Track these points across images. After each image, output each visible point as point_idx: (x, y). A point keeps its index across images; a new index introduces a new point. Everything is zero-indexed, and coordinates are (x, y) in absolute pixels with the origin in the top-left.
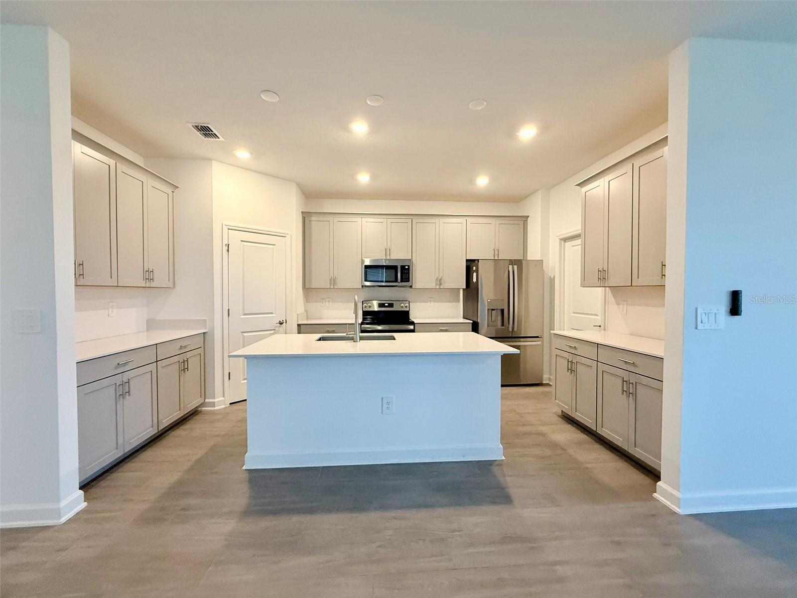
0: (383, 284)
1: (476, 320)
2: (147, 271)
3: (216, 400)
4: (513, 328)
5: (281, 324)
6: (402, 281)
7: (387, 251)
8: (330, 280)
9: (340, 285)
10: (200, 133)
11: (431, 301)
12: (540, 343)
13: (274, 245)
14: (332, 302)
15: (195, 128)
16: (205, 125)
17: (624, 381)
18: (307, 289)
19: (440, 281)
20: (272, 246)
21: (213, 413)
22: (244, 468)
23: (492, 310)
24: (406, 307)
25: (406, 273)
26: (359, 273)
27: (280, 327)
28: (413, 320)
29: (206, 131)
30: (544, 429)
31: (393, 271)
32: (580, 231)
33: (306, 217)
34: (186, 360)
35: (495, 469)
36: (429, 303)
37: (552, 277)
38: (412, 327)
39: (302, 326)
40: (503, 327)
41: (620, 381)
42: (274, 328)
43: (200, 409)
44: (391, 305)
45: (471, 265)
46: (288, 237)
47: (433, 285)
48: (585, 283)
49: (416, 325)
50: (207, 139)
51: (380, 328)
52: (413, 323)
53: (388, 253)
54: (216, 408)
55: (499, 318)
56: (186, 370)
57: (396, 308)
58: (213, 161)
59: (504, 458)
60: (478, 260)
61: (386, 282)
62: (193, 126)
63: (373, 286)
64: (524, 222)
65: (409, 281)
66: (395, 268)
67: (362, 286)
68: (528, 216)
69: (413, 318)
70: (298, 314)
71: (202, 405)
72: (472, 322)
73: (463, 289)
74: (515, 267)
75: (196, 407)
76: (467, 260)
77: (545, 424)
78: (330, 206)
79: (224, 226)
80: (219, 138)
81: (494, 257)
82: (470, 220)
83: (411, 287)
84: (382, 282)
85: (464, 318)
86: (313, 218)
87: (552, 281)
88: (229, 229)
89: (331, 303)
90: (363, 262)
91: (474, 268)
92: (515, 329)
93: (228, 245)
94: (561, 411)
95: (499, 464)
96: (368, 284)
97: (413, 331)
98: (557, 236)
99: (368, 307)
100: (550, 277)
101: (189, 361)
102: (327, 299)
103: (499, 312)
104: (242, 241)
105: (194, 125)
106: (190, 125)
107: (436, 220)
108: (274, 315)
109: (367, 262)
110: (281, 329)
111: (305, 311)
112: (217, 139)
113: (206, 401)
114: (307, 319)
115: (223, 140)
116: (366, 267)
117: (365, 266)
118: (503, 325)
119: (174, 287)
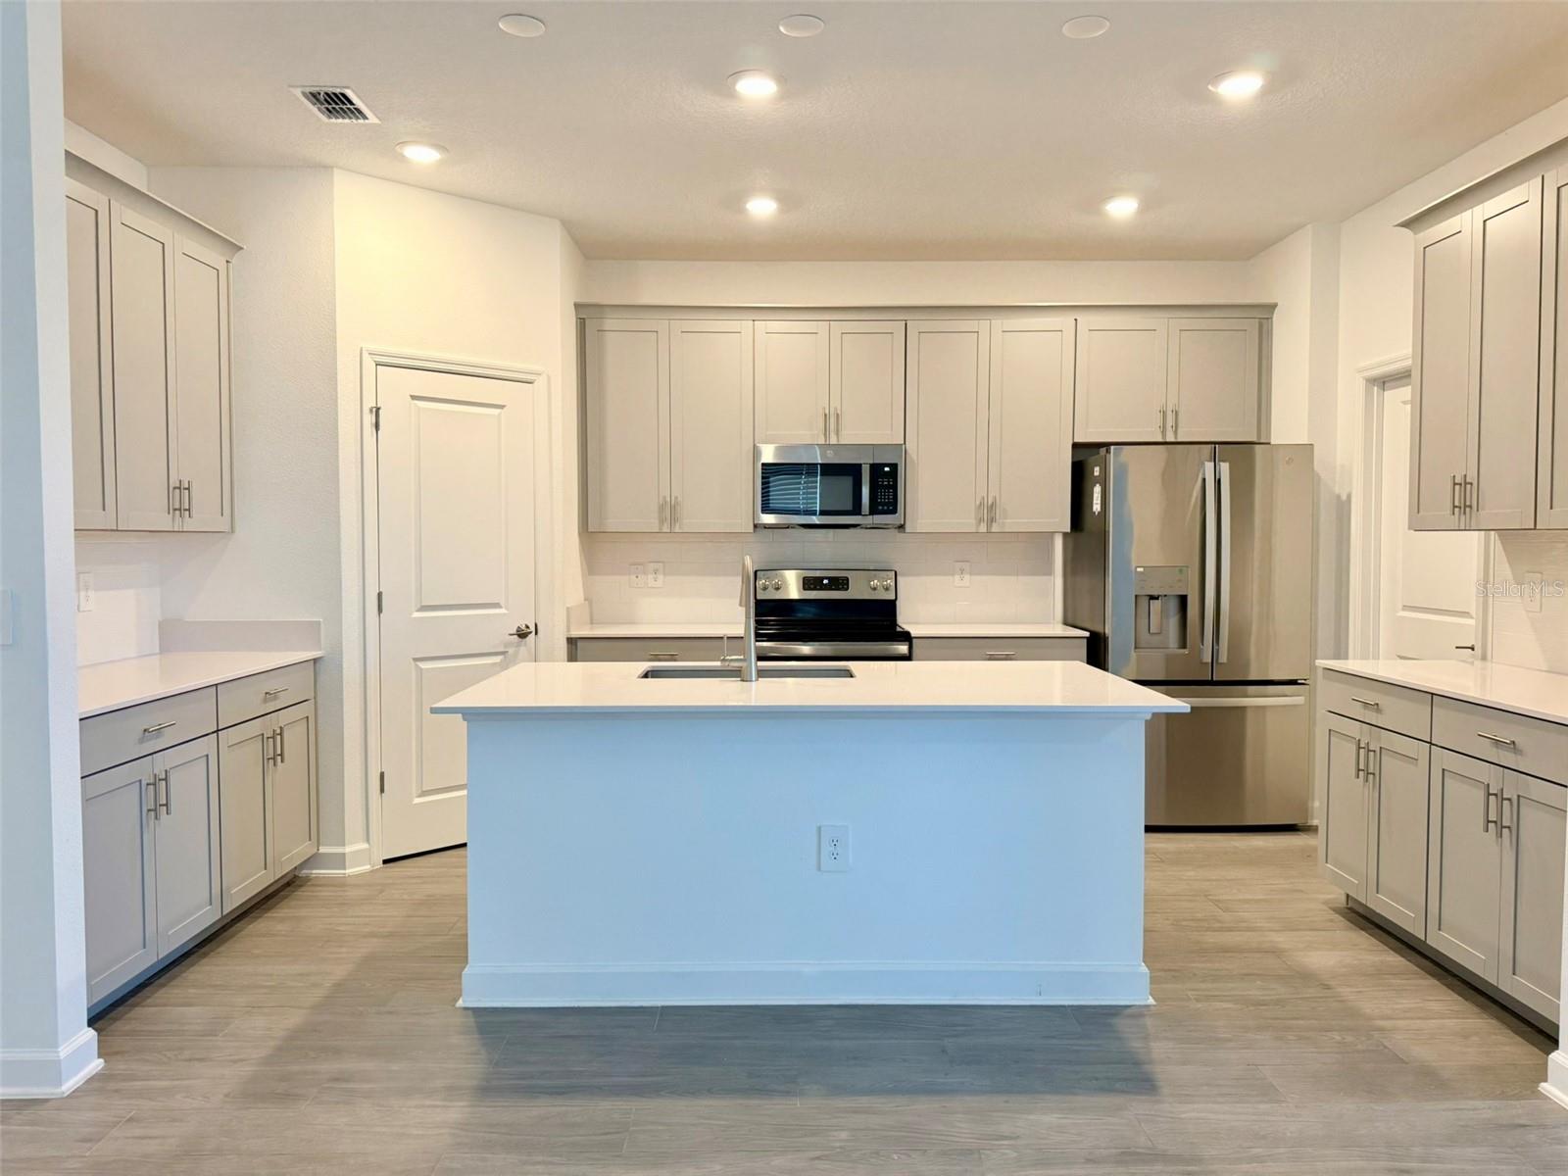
0: (815, 520)
1: (1098, 628)
2: (175, 488)
3: (348, 849)
4: (1215, 654)
5: (522, 634)
6: (873, 511)
7: (831, 420)
8: (661, 508)
9: (690, 523)
10: (319, 109)
11: (962, 571)
12: (1300, 700)
13: (502, 407)
14: (664, 574)
15: (308, 99)
16: (338, 91)
17: (1489, 794)
18: (592, 533)
19: (989, 511)
20: (496, 411)
21: (340, 884)
22: (460, 1003)
23: (1152, 598)
24: (887, 589)
25: (883, 485)
26: (746, 487)
27: (518, 645)
28: (907, 628)
29: (336, 103)
30: (1281, 939)
31: (847, 483)
32: (1409, 362)
33: (588, 319)
34: (278, 731)
35: (1120, 1023)
36: (957, 577)
37: (1344, 497)
38: (903, 649)
39: (580, 644)
40: (1186, 651)
41: (1481, 794)
42: (502, 649)
43: (305, 872)
44: (839, 583)
45: (1085, 462)
46: (541, 382)
47: (967, 522)
48: (1420, 520)
49: (914, 641)
50: (333, 120)
51: (806, 649)
52: (906, 637)
53: (833, 426)
54: (347, 871)
55: (1173, 622)
56: (279, 758)
57: (857, 591)
58: (335, 169)
59: (1151, 1001)
60: (1107, 445)
61: (823, 513)
62: (304, 94)
63: (787, 527)
64: (1261, 326)
65: (894, 511)
66: (852, 471)
67: (755, 526)
68: (1273, 306)
69: (905, 621)
70: (568, 608)
71: (311, 861)
72: (1087, 634)
73: (1065, 535)
74: (1225, 467)
75: (296, 868)
76: (1076, 446)
77: (1289, 927)
78: (657, 286)
79: (365, 355)
80: (365, 118)
81: (1164, 433)
82: (1087, 320)
83: (901, 527)
84: (814, 513)
85: (1066, 623)
86: (610, 323)
87: (1343, 509)
88: (378, 364)
89: (661, 577)
90: (756, 452)
91: (1097, 471)
92: (1223, 658)
93: (378, 409)
94: (1344, 898)
95: (1137, 1013)
96: (769, 519)
97: (908, 658)
98: (1360, 371)
99: (771, 589)
100: (1339, 497)
101: (285, 735)
102: (652, 566)
103: (1173, 605)
104: (413, 397)
105: (308, 90)
106: (298, 92)
107: (982, 325)
108: (503, 611)
109: (769, 455)
110: (523, 649)
111: (585, 600)
112: (361, 121)
113: (322, 850)
114: (592, 623)
115: (376, 121)
116: (770, 471)
117: (763, 464)
118: (1183, 645)
119: (233, 532)
